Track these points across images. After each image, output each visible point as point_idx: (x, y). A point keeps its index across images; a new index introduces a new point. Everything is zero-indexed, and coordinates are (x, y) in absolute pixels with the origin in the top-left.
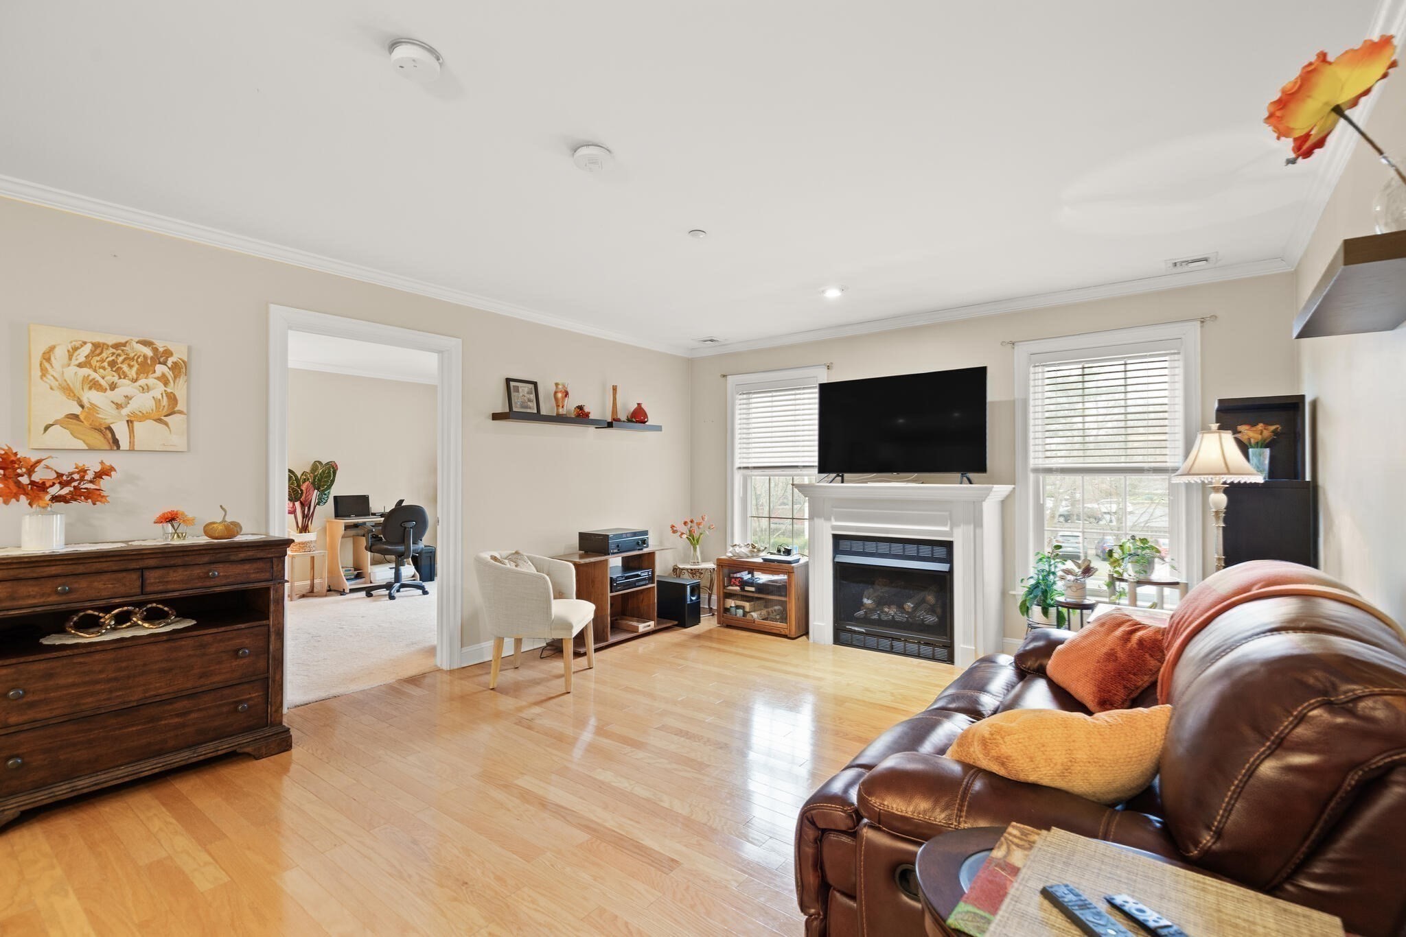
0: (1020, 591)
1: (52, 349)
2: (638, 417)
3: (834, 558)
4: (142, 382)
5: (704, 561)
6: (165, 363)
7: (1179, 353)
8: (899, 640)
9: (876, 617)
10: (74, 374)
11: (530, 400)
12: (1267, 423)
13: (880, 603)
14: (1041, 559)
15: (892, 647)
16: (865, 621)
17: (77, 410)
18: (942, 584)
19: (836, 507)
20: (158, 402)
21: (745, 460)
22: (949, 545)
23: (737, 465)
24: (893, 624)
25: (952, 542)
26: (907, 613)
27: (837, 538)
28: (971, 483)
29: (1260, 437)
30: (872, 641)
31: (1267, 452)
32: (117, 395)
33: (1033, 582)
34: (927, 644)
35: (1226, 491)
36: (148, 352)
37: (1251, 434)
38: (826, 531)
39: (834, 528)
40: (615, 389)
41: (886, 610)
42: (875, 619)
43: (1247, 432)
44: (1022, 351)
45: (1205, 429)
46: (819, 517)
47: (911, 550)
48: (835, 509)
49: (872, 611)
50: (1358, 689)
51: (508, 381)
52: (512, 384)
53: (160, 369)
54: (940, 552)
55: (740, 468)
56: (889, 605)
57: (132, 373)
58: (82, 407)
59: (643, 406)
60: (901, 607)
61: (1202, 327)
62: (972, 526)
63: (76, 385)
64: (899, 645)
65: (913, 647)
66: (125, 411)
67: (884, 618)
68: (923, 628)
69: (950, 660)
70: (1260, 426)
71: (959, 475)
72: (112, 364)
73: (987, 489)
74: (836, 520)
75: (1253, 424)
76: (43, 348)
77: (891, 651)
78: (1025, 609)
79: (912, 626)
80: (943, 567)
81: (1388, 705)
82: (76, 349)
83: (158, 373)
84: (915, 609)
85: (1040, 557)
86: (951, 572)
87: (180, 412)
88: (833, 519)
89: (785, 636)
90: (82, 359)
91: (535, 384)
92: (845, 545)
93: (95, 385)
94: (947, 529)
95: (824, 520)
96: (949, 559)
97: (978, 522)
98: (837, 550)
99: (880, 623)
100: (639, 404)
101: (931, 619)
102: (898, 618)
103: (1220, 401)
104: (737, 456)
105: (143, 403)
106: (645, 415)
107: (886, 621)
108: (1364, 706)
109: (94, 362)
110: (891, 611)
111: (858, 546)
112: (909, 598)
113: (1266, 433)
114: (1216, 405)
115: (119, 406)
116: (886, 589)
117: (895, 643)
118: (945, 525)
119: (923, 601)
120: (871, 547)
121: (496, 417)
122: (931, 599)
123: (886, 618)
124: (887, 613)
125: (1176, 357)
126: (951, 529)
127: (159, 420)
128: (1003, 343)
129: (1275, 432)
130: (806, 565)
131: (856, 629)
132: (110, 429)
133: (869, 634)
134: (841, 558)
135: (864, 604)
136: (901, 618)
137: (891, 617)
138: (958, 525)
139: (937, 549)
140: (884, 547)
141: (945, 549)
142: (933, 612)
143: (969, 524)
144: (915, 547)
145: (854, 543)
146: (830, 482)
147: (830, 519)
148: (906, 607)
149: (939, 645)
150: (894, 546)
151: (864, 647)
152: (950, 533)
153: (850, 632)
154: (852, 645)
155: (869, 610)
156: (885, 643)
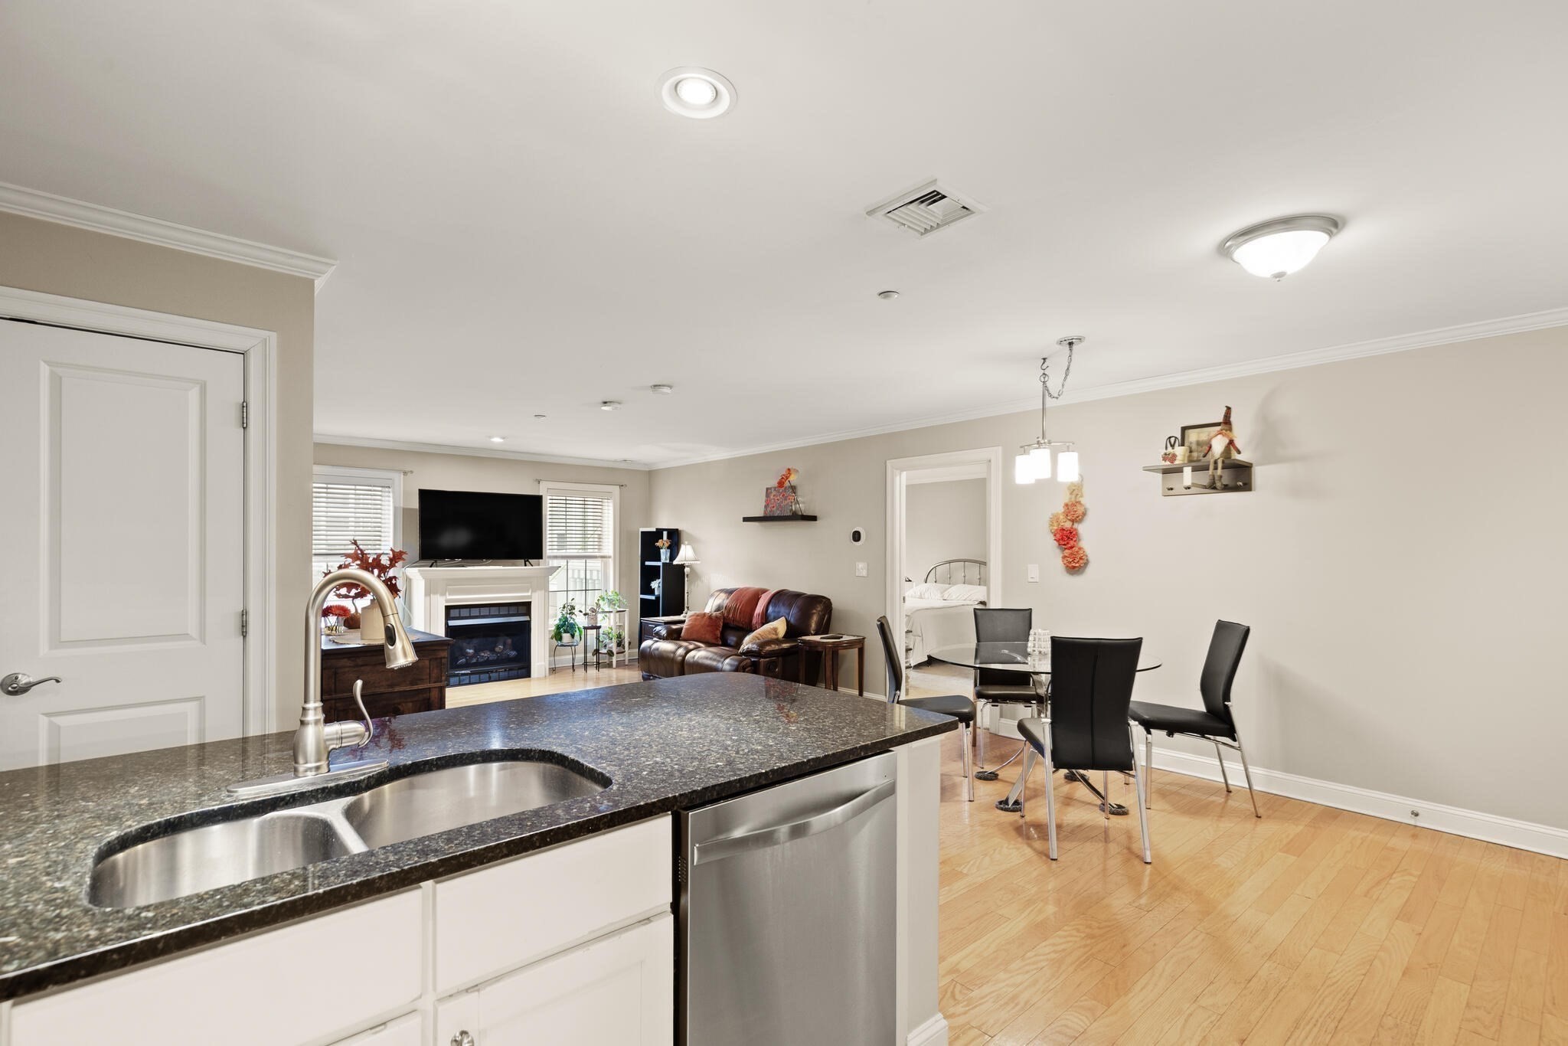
3: (447, 624)
8: (492, 672)
9: (474, 661)
13: (477, 651)
15: (490, 677)
16: (467, 665)
18: (525, 629)
19: (449, 585)
22: (528, 605)
24: (488, 662)
25: (530, 602)
26: (497, 653)
27: (448, 609)
28: (526, 565)
30: (474, 678)
34: (510, 670)
38: (440, 603)
39: (447, 601)
41: (483, 654)
42: (474, 663)
46: (435, 593)
47: (504, 610)
48: (449, 587)
49: (472, 657)
54: (522, 609)
56: (483, 651)
60: (492, 650)
62: (543, 591)
64: (493, 675)
65: (503, 674)
67: (481, 660)
68: (509, 660)
74: (449, 595)
77: (490, 680)
79: (501, 661)
80: (526, 618)
84: (502, 649)
86: (529, 623)
88: (447, 594)
92: (454, 613)
94: (529, 594)
95: (440, 596)
96: (528, 613)
97: (546, 589)
98: (448, 617)
99: (479, 663)
102: (491, 659)
107: (483, 662)
110: (486, 654)
111: (465, 612)
112: (497, 643)
116: (482, 639)
117: (491, 675)
118: (528, 591)
119: (507, 643)
120: (475, 612)
122: (515, 641)
124: (483, 656)
126: (531, 594)
131: (463, 672)
133: (472, 673)
134: (452, 623)
135: (467, 653)
136: (493, 657)
137: (486, 659)
138: (535, 591)
139: (520, 608)
140: (484, 611)
141: (525, 607)
142: (514, 649)
143: (541, 589)
144: (507, 608)
145: (462, 610)
146: (431, 567)
147: (443, 594)
148: (497, 649)
149: (520, 668)
150: (493, 609)
151: (470, 683)
152: (530, 597)
153: (457, 675)
154: (460, 684)
155: (470, 657)
156: (485, 676)
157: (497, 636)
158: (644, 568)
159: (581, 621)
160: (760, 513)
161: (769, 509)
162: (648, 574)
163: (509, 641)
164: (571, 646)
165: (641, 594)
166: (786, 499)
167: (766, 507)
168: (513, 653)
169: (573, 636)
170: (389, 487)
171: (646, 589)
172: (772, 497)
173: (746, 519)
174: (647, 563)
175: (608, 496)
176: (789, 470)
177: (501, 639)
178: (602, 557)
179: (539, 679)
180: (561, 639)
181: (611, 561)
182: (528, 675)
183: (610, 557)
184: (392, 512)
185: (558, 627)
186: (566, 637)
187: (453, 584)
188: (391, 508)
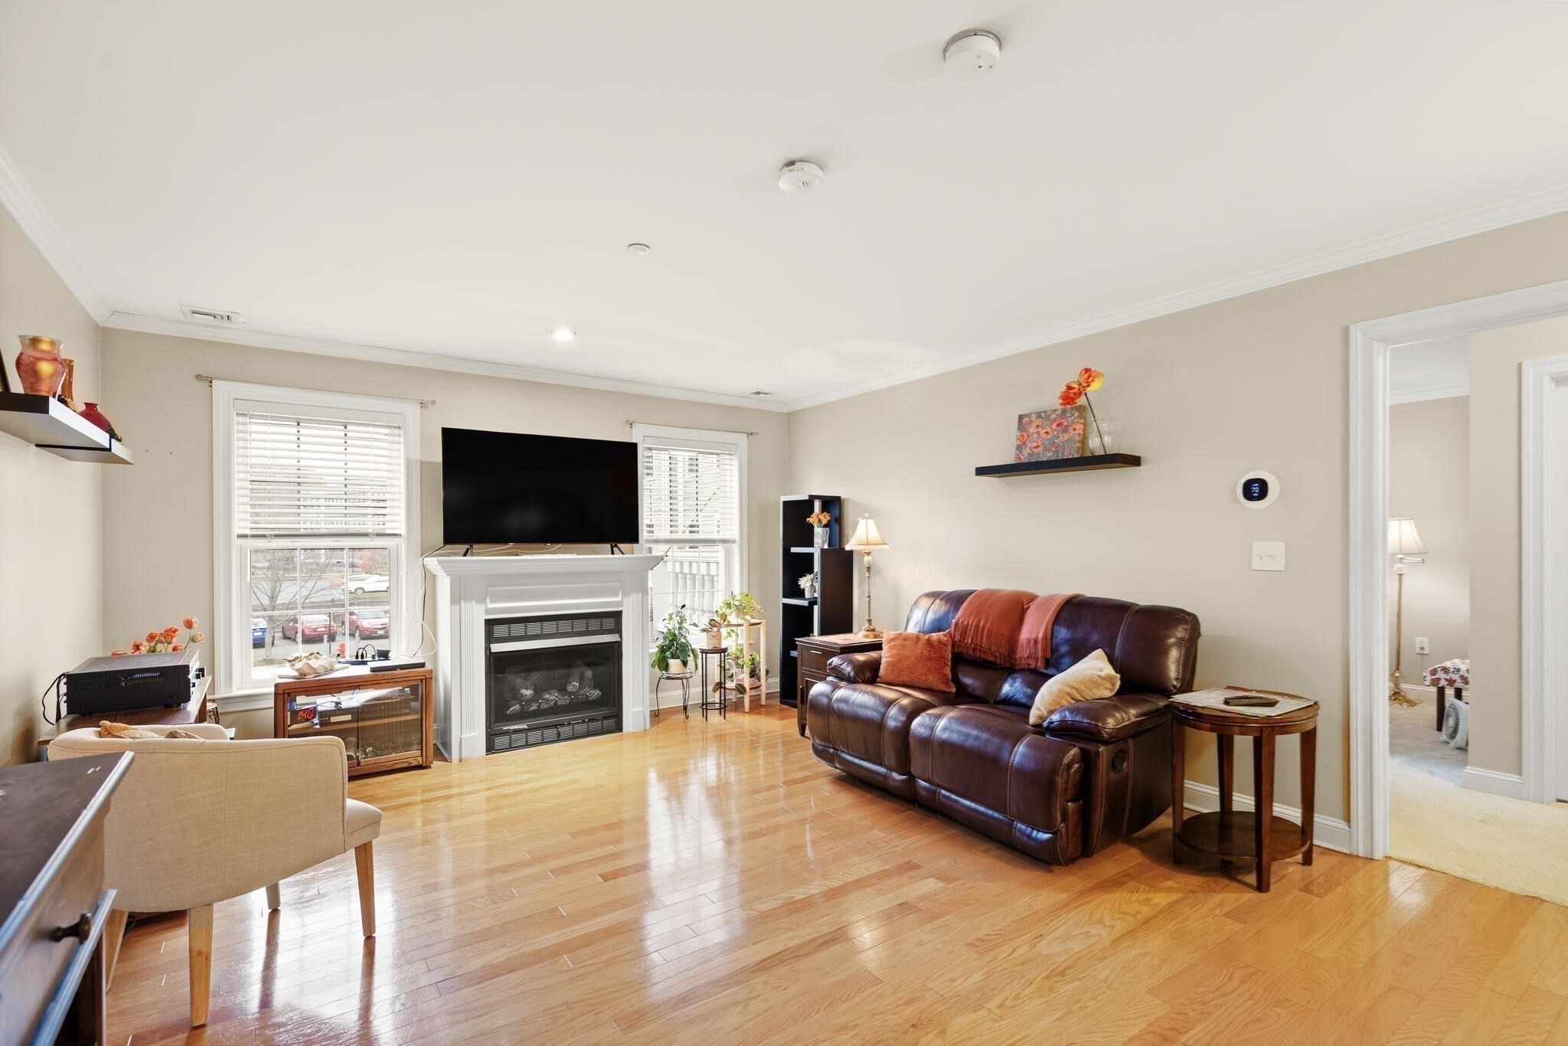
3: (488, 649)
7: (735, 454)
8: (562, 725)
9: (534, 707)
13: (539, 691)
15: (559, 734)
16: (522, 716)
18: (611, 655)
19: (491, 586)
21: (247, 523)
22: (617, 616)
23: (237, 531)
24: (555, 710)
25: (621, 612)
26: (570, 694)
27: (490, 624)
30: (534, 736)
34: (591, 720)
38: (476, 617)
39: (488, 612)
41: (547, 696)
42: (534, 710)
44: (638, 432)
46: (468, 599)
47: (580, 625)
48: (490, 589)
49: (533, 700)
54: (609, 623)
55: (240, 536)
56: (549, 690)
60: (563, 690)
61: (748, 439)
62: (640, 595)
65: (580, 728)
67: (544, 706)
68: (587, 705)
71: (611, 546)
74: (492, 601)
77: (559, 739)
79: (578, 705)
80: (613, 638)
84: (578, 687)
86: (618, 642)
88: (489, 600)
89: (419, 767)
92: (500, 631)
94: (619, 599)
95: (477, 602)
96: (618, 629)
97: (644, 591)
98: (490, 638)
99: (541, 712)
102: (560, 703)
104: (235, 515)
107: (547, 709)
110: (552, 697)
111: (517, 629)
112: (570, 678)
116: (544, 674)
117: (561, 730)
118: (617, 595)
119: (587, 677)
120: (534, 628)
123: (546, 706)
124: (547, 700)
125: (733, 457)
126: (621, 599)
128: (627, 422)
131: (516, 727)
133: (531, 729)
134: (496, 648)
135: (522, 695)
136: (564, 700)
137: (552, 703)
138: (628, 594)
139: (605, 621)
140: (550, 627)
141: (613, 619)
142: (596, 686)
144: (584, 621)
145: (513, 626)
146: (465, 555)
147: (482, 601)
148: (570, 688)
149: (606, 718)
151: (527, 745)
152: (621, 604)
153: (507, 733)
154: (511, 748)
155: (526, 701)
156: (551, 733)
157: (570, 666)
158: (787, 556)
159: (697, 640)
160: (1008, 458)
161: (1026, 452)
162: (795, 567)
163: (589, 673)
164: (681, 679)
165: (785, 596)
166: (1066, 430)
167: (1019, 448)
168: (596, 693)
169: (685, 664)
170: (399, 428)
171: (792, 589)
172: (1032, 430)
173: (981, 471)
174: (794, 550)
175: (730, 449)
176: (1087, 370)
177: (576, 671)
178: (724, 541)
179: (635, 735)
180: (666, 668)
181: (736, 547)
182: (619, 728)
183: (734, 542)
184: (402, 469)
185: (663, 650)
186: (675, 665)
187: (496, 584)
188: (402, 462)
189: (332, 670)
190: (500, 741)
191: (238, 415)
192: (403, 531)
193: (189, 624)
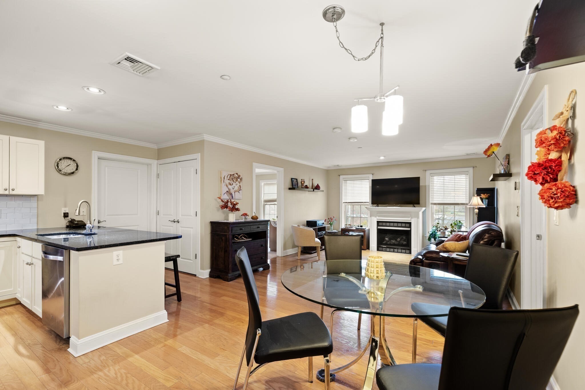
0: (428, 235)
1: (225, 176)
2: (317, 188)
3: (377, 227)
4: (236, 183)
5: (334, 230)
6: (239, 178)
7: (468, 175)
8: (396, 249)
9: (389, 243)
10: (227, 182)
11: (296, 184)
12: (487, 194)
13: (390, 239)
14: (433, 227)
15: (394, 251)
16: (385, 244)
17: (228, 190)
18: (408, 234)
20: (238, 187)
21: (345, 200)
22: (410, 223)
23: (343, 201)
24: (394, 245)
26: (398, 242)
27: (378, 222)
28: (415, 207)
29: (485, 197)
30: (388, 249)
31: (487, 200)
32: (232, 186)
33: (431, 232)
34: (403, 249)
35: (478, 209)
36: (237, 176)
37: (484, 196)
38: (375, 220)
39: (377, 219)
40: (312, 179)
41: (392, 241)
43: (483, 196)
44: (428, 173)
45: (474, 196)
47: (400, 225)
48: (377, 215)
49: (388, 241)
50: (491, 232)
51: (292, 179)
52: (293, 180)
53: (239, 180)
54: (408, 225)
55: (344, 203)
56: (393, 240)
57: (235, 181)
58: (228, 189)
59: (319, 185)
60: (396, 240)
61: (473, 169)
63: (228, 184)
64: (396, 250)
65: (400, 250)
66: (234, 190)
68: (402, 245)
69: (410, 253)
70: (486, 194)
71: (412, 205)
72: (232, 179)
73: (421, 209)
74: (378, 217)
75: (484, 194)
76: (224, 176)
77: (394, 252)
78: (429, 239)
79: (400, 245)
80: (409, 229)
81: (494, 233)
82: (228, 176)
83: (238, 181)
84: (400, 240)
85: (433, 226)
86: (410, 231)
87: (241, 190)
89: (363, 250)
90: (229, 178)
91: (297, 179)
92: (380, 224)
93: (230, 184)
94: (410, 219)
95: (375, 217)
96: (410, 227)
97: (418, 217)
98: (378, 225)
99: (390, 244)
100: (318, 184)
101: (405, 243)
102: (395, 243)
103: (477, 188)
104: (343, 199)
105: (236, 188)
106: (320, 187)
107: (392, 244)
108: (492, 233)
109: (230, 179)
111: (384, 224)
112: (398, 238)
113: (487, 196)
114: (476, 189)
115: (233, 189)
116: (391, 235)
117: (395, 250)
118: (409, 218)
119: (402, 238)
120: (388, 224)
121: (290, 189)
122: (404, 238)
124: (392, 242)
125: (467, 176)
126: (411, 219)
127: (238, 192)
128: (423, 170)
129: (489, 196)
130: (369, 230)
131: (384, 246)
132: (232, 194)
133: (387, 248)
134: (379, 227)
135: (386, 239)
136: (396, 243)
138: (413, 218)
139: (407, 224)
140: (392, 224)
143: (416, 217)
148: (398, 240)
149: (407, 249)
150: (395, 224)
151: (386, 251)
152: (411, 220)
153: (382, 247)
154: (382, 251)
155: (387, 241)
156: (392, 250)
157: (397, 235)
170: (368, 180)
183: (467, 204)
187: (379, 213)
188: (369, 187)
189: (351, 228)
190: (380, 249)
191: (344, 181)
192: (369, 202)
193: (334, 217)
